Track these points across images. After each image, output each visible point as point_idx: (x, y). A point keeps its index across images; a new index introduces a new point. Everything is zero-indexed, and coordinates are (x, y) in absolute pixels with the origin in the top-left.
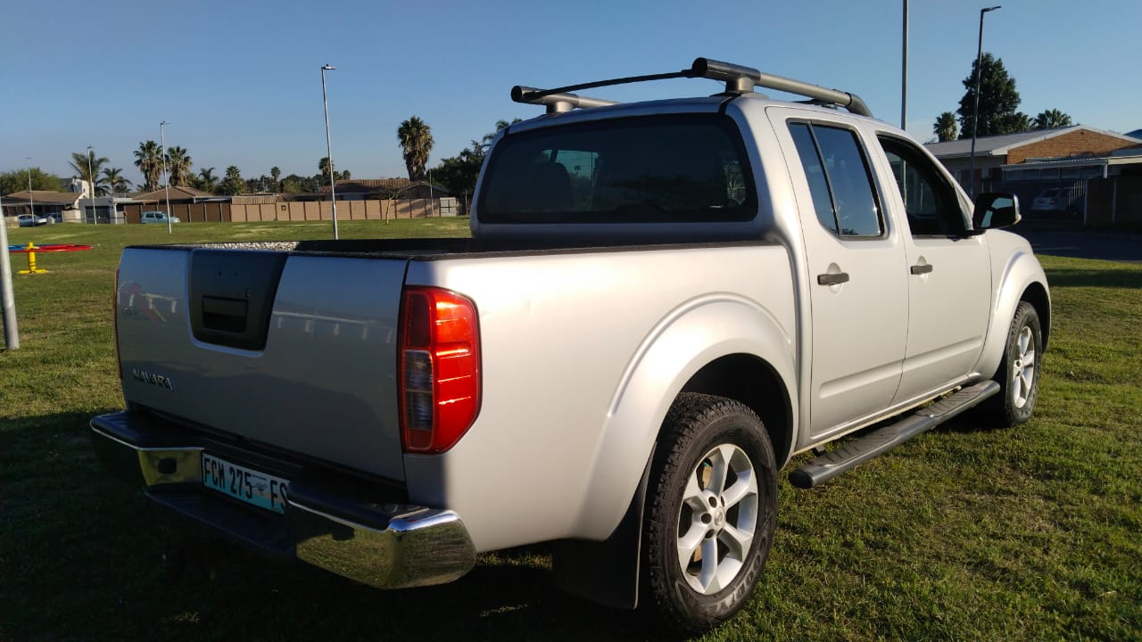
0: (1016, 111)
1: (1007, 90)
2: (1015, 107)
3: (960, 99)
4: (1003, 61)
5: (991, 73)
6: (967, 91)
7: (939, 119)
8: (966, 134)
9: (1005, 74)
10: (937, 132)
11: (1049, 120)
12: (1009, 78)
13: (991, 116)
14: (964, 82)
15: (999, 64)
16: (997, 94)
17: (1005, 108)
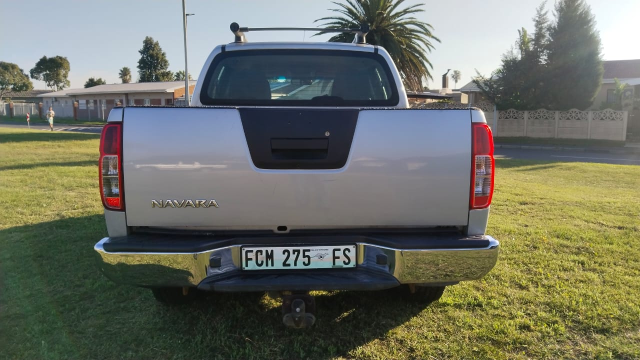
0: (167, 70)
1: (162, 58)
2: (167, 68)
3: (138, 61)
4: (159, 42)
5: (153, 48)
6: (141, 56)
7: (121, 71)
8: (144, 79)
9: (160, 50)
10: (121, 77)
11: (181, 76)
12: (162, 52)
13: (155, 71)
14: (139, 51)
15: (157, 44)
16: (157, 59)
17: (162, 68)
